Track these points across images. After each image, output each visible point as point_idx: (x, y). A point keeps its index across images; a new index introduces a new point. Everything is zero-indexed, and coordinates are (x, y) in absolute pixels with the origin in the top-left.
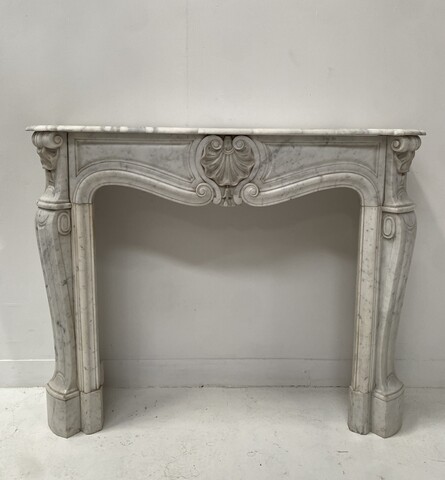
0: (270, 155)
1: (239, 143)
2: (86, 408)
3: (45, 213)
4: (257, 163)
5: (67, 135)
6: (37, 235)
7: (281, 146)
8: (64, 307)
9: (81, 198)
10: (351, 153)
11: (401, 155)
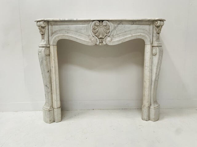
0: (115, 28)
1: (105, 23)
2: (56, 114)
3: (41, 48)
4: (111, 30)
5: (48, 22)
6: (39, 56)
7: (119, 24)
8: (48, 80)
9: (53, 43)
10: (141, 27)
11: (158, 27)
